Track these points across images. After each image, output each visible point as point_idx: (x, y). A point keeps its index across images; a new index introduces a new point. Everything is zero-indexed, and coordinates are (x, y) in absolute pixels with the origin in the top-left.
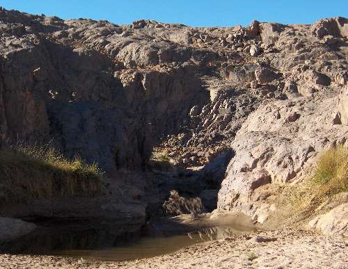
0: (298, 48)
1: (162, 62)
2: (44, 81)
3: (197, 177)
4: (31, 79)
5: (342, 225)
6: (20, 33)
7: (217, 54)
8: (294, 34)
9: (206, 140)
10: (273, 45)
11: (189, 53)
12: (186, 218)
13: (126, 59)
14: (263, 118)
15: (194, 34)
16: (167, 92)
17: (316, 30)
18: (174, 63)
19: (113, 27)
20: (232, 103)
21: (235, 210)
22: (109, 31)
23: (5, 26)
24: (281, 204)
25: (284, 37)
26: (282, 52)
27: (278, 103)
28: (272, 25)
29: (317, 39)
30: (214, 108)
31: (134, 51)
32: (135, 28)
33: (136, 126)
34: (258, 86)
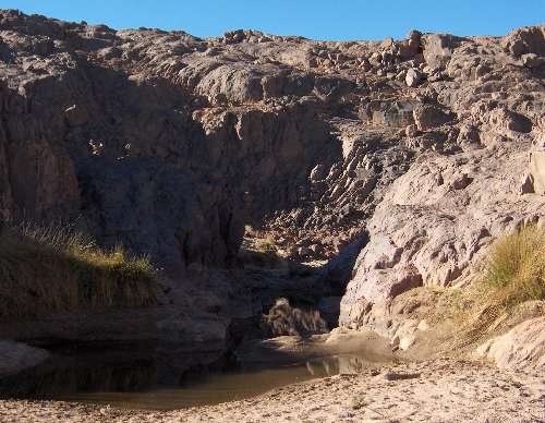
0: (481, 73)
1: (268, 97)
2: (82, 126)
3: (318, 277)
4: (61, 124)
5: (524, 353)
6: (46, 51)
7: (354, 84)
8: (476, 52)
9: (334, 219)
10: (442, 68)
11: (309, 82)
12: (287, 342)
13: (212, 91)
14: (416, 184)
15: (318, 52)
16: (274, 143)
17: (509, 44)
18: (286, 98)
19: (192, 42)
20: (376, 160)
21: (364, 330)
22: (186, 47)
23: (22, 40)
24: (435, 320)
25: (459, 56)
26: (456, 80)
27: (441, 161)
28: (441, 37)
29: (510, 59)
30: (348, 168)
31: (224, 79)
32: (227, 42)
33: (218, 196)
34: (418, 134)
